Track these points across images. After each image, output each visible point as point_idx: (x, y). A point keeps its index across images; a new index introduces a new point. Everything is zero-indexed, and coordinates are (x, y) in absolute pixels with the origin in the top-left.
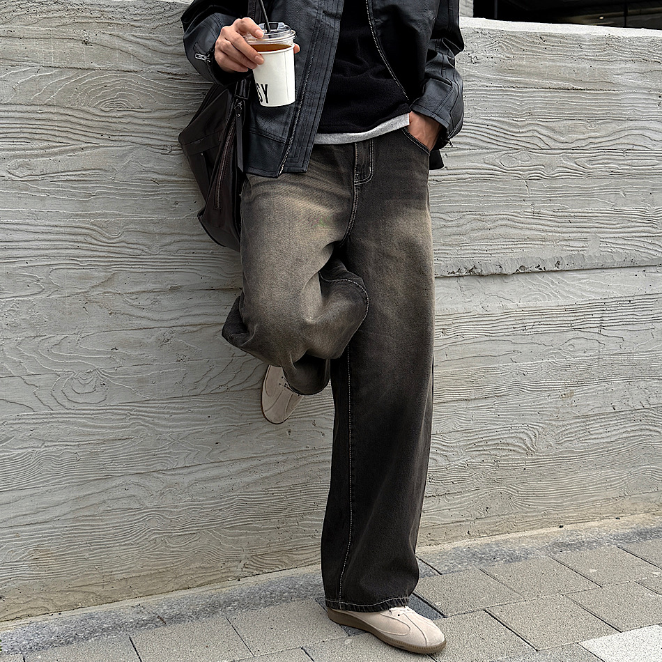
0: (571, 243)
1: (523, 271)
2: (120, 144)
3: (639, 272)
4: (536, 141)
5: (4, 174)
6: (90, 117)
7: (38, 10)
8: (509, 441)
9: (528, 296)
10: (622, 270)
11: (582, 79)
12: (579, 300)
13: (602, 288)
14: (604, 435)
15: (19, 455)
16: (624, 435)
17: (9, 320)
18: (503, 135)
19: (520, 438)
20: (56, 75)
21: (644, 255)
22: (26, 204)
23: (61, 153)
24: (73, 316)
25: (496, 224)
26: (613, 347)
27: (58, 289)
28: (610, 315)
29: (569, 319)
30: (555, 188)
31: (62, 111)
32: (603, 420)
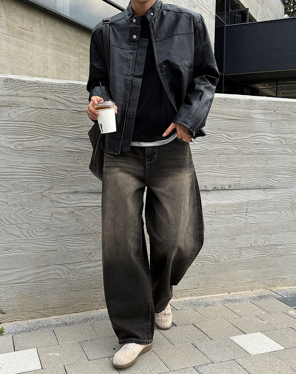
0: (235, 179)
1: (215, 189)
2: (57, 137)
3: (262, 191)
4: (221, 139)
5: (13, 148)
6: (46, 127)
7: (28, 86)
8: (208, 257)
9: (217, 199)
10: (255, 190)
11: (240, 116)
12: (238, 201)
13: (247, 197)
14: (247, 256)
15: (14, 255)
16: (255, 256)
17: (13, 202)
18: (208, 137)
19: (213, 256)
20: (34, 111)
21: (264, 184)
22: (21, 159)
23: (35, 140)
24: (36, 201)
25: (204, 171)
26: (251, 221)
27: (31, 191)
28: (250, 208)
29: (234, 209)
30: (229, 158)
31: (36, 124)
32: (247, 250)
